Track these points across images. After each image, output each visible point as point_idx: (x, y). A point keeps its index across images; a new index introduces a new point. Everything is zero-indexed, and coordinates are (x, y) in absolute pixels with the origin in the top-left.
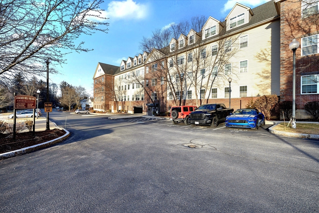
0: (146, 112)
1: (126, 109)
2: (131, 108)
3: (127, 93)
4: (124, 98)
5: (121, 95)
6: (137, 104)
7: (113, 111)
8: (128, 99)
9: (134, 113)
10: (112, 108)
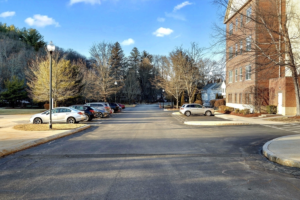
10: (280, 99)
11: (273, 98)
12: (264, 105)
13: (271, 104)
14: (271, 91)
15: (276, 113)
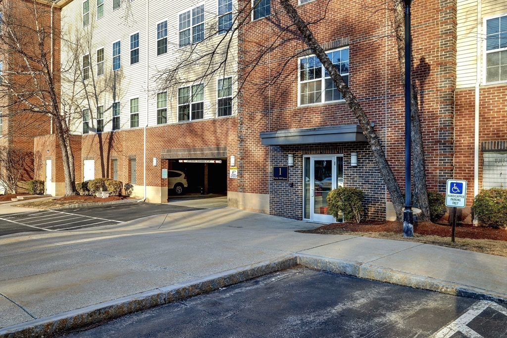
0: (253, 191)
1: (121, 175)
2: (148, 169)
3: (123, 85)
4: (108, 116)
5: (92, 102)
6: (189, 140)
7: (51, 188)
8: (134, 118)
9: (169, 200)
10: (48, 170)
11: (39, 169)
12: (25, 181)
13: (36, 178)
14: (37, 157)
15: (44, 192)
